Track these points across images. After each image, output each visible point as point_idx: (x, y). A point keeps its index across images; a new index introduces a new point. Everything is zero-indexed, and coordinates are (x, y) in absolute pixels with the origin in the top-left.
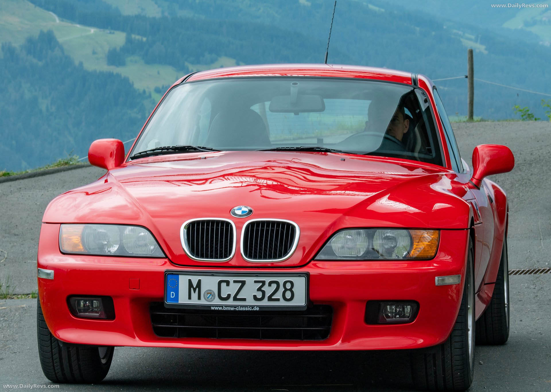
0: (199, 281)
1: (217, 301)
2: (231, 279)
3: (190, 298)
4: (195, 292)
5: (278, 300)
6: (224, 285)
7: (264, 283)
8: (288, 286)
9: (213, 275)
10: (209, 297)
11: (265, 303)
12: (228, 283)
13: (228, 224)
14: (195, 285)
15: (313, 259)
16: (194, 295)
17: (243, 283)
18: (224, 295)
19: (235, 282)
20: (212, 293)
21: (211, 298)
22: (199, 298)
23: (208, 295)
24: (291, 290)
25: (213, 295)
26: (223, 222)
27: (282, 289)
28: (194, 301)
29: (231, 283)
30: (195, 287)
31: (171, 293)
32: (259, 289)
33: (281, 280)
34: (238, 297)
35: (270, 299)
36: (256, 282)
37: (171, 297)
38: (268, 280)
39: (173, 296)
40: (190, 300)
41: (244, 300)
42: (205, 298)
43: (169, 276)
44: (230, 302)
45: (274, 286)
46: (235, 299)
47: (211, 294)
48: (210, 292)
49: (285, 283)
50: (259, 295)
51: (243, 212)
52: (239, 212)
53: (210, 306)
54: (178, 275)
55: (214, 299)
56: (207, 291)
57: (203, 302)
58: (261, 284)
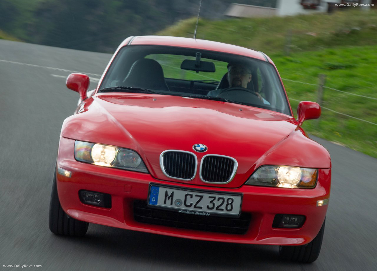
0: (173, 193)
1: (183, 207)
2: (194, 194)
3: (165, 203)
4: (169, 199)
5: (222, 210)
6: (189, 197)
7: (215, 198)
8: (230, 202)
9: (182, 190)
10: (178, 203)
11: (214, 211)
12: (192, 196)
13: (192, 156)
14: (169, 195)
15: (244, 184)
16: (168, 202)
17: (202, 197)
18: (188, 204)
19: (196, 196)
20: (181, 202)
21: (179, 205)
22: (171, 204)
23: (178, 202)
24: (231, 204)
25: (181, 203)
26: (188, 154)
27: (225, 203)
28: (168, 205)
29: (194, 196)
30: (169, 196)
31: (153, 198)
32: (211, 202)
33: (226, 197)
34: (197, 206)
35: (217, 209)
36: (210, 197)
37: (153, 200)
38: (217, 196)
39: (154, 200)
40: (165, 204)
41: (201, 208)
42: (175, 204)
43: (152, 187)
44: (192, 208)
45: (221, 201)
46: (195, 207)
47: (179, 202)
48: (179, 201)
49: (228, 199)
50: (211, 206)
51: (201, 148)
52: (198, 148)
53: (178, 210)
54: (159, 187)
55: (181, 205)
56: (177, 199)
57: (174, 206)
58: (213, 199)
